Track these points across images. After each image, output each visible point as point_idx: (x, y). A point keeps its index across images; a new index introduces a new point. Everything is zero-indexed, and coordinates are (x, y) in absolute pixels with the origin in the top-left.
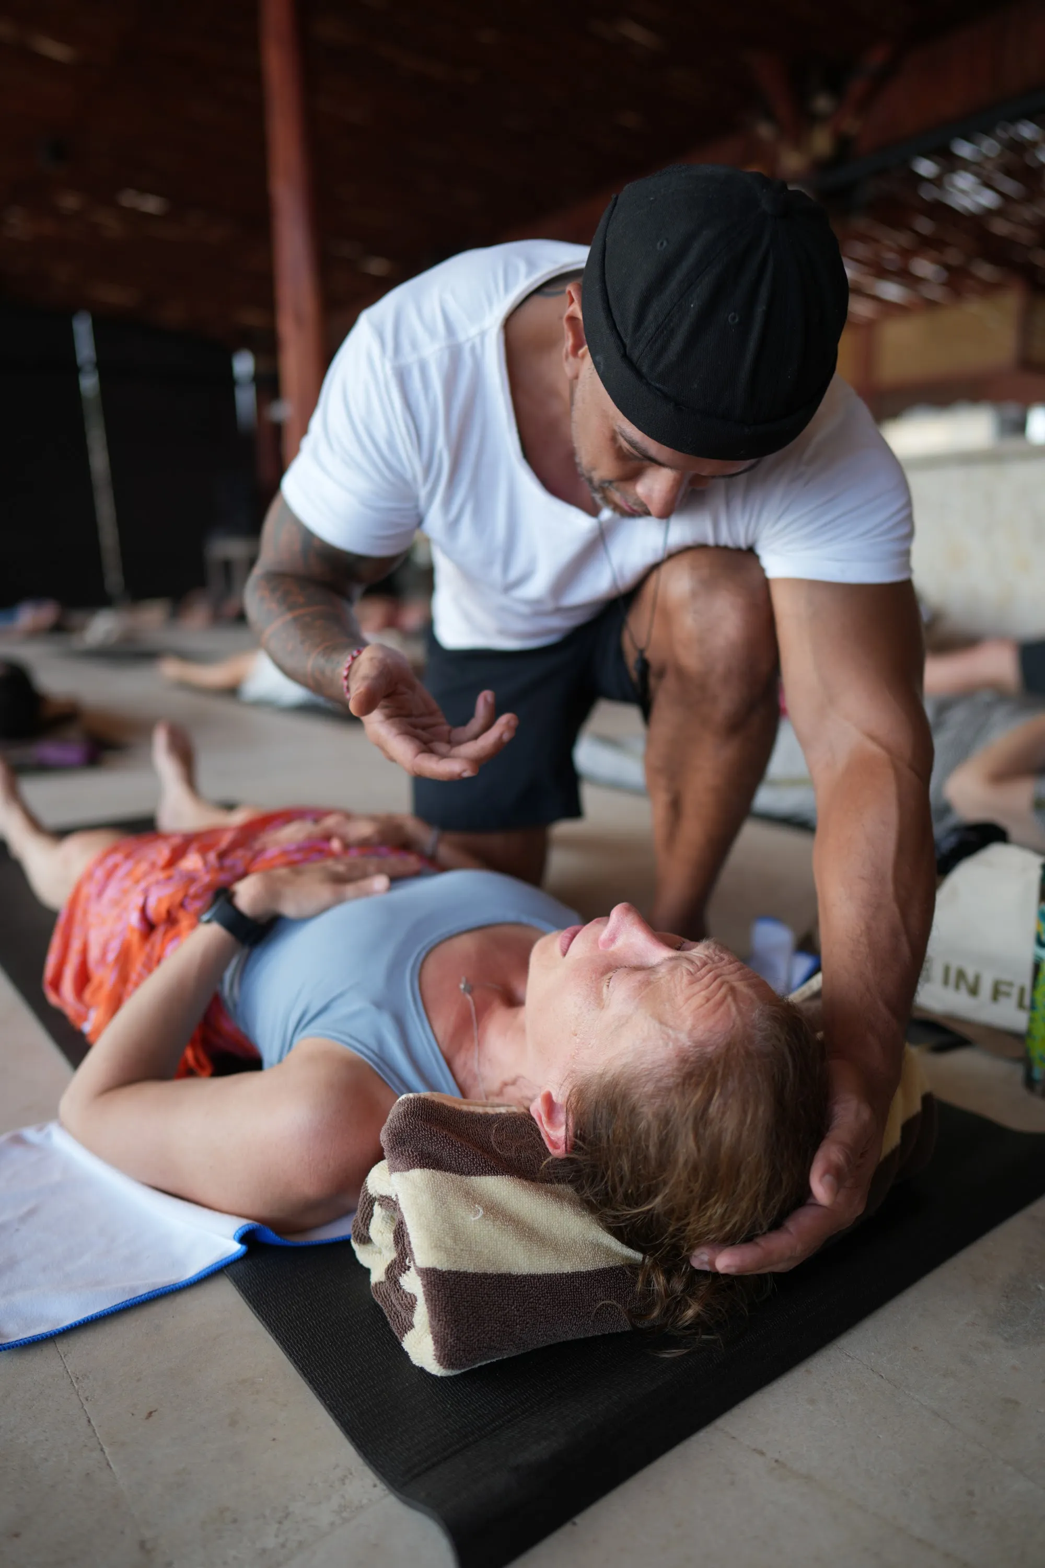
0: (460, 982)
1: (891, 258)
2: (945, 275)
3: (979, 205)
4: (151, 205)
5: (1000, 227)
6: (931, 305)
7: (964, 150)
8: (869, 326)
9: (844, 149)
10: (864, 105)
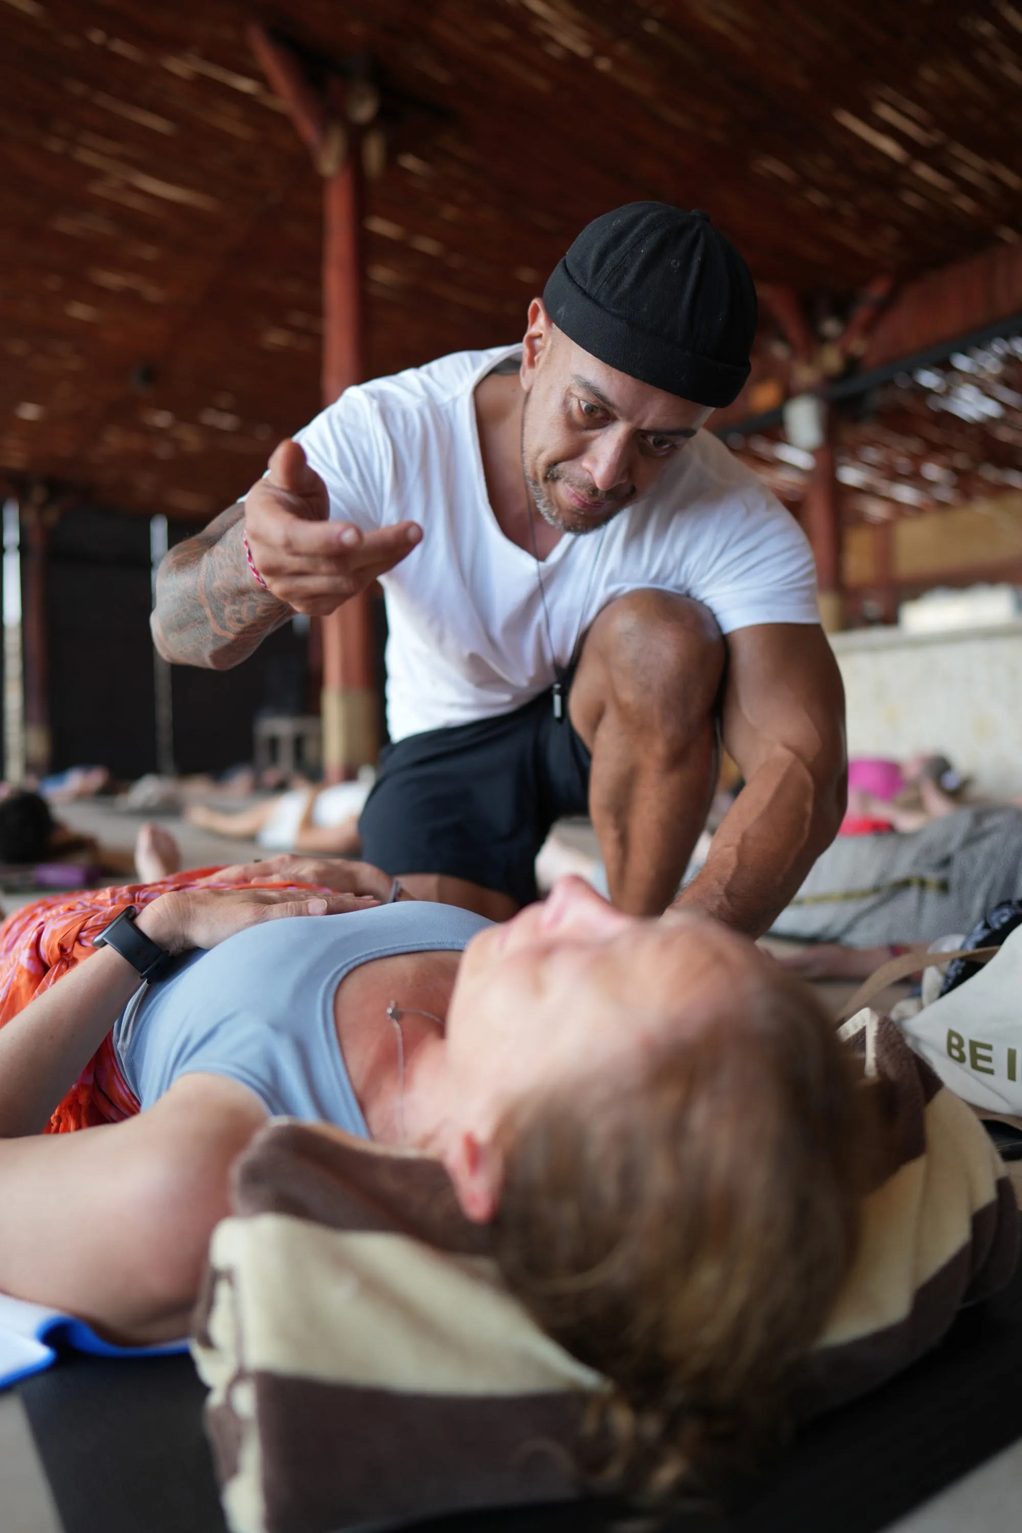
0: (389, 1006)
1: (903, 464)
2: (954, 479)
3: (980, 412)
4: (227, 422)
5: (1005, 435)
6: (942, 506)
7: (962, 363)
8: (885, 528)
9: (852, 365)
10: (869, 329)
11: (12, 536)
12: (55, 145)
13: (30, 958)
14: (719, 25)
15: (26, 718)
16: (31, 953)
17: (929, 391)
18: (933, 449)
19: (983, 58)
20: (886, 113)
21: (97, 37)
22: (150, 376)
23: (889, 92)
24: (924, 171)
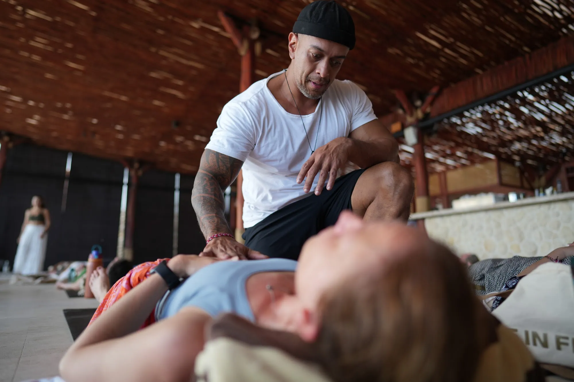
1: (448, 151)
3: (475, 131)
4: (204, 139)
5: (485, 139)
6: (464, 166)
8: (443, 174)
9: (426, 116)
10: (432, 104)
11: (126, 180)
12: (153, 50)
13: (127, 284)
14: (374, 7)
15: (125, 246)
16: (127, 282)
17: (456, 124)
18: (458, 145)
19: (465, 15)
20: (433, 32)
21: (170, 17)
22: (178, 124)
23: (433, 26)
24: (447, 51)
